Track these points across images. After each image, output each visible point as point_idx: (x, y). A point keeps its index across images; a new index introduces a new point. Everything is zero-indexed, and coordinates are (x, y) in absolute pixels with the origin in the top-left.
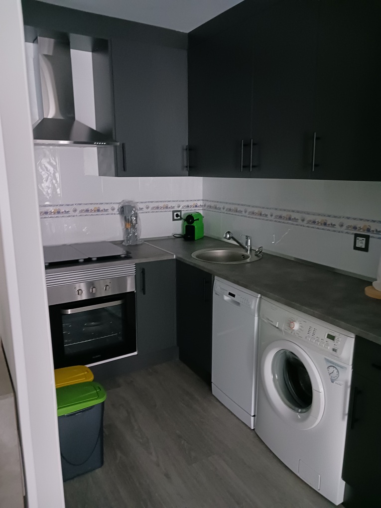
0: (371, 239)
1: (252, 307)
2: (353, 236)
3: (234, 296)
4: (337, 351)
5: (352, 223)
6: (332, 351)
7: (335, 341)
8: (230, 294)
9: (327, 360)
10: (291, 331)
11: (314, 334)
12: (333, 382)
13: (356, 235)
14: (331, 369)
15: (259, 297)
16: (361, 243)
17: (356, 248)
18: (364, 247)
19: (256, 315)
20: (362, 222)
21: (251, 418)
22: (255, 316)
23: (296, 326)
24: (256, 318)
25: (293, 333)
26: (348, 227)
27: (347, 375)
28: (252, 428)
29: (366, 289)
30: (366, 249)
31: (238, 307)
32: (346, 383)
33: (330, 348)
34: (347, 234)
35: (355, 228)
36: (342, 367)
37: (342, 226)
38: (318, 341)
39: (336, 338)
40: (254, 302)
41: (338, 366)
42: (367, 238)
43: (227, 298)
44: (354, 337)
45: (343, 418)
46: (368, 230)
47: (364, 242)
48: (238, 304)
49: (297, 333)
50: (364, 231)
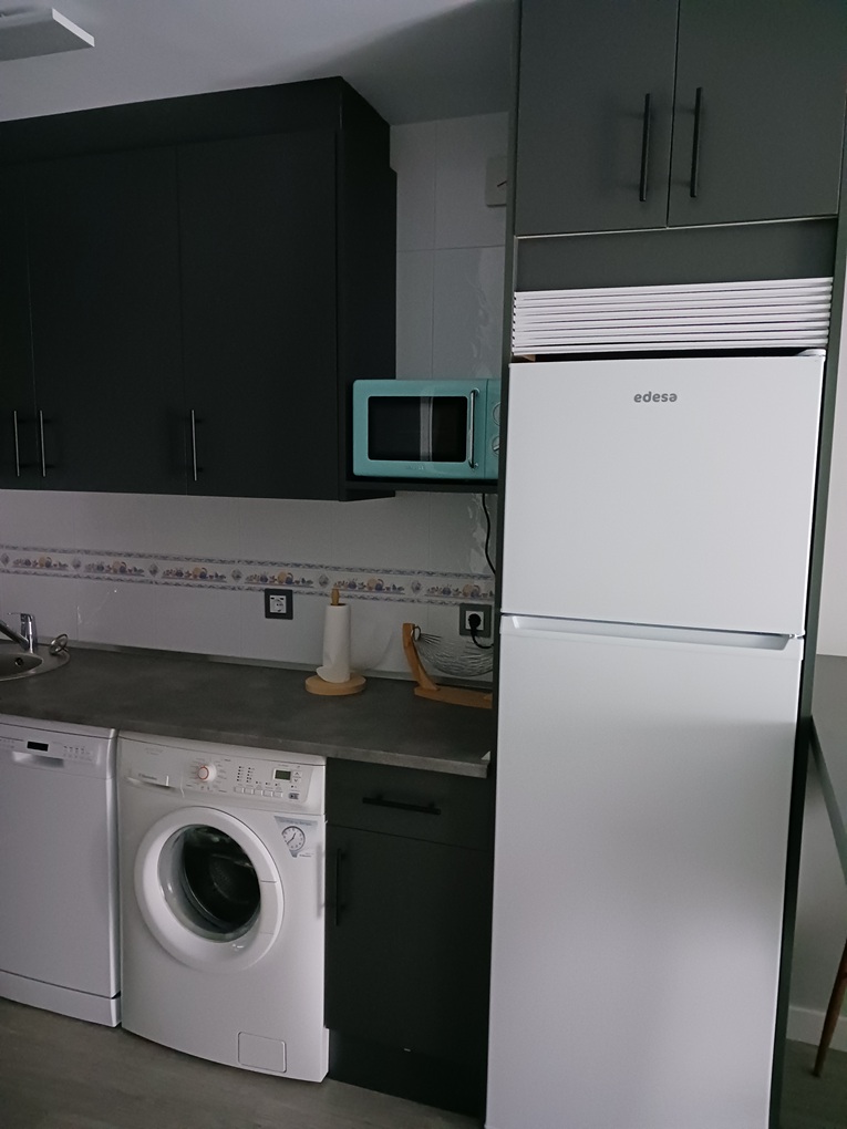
0: (294, 596)
1: (98, 762)
2: (263, 594)
3: (44, 747)
4: (299, 797)
5: (259, 571)
6: (288, 800)
7: (293, 778)
8: (32, 745)
9: (281, 820)
10: (202, 784)
11: (249, 779)
12: (295, 856)
13: (268, 593)
14: (290, 833)
15: (111, 736)
16: (278, 605)
17: (269, 615)
18: (284, 611)
19: (109, 776)
20: (276, 567)
21: (109, 1004)
22: (105, 779)
23: (212, 773)
24: (109, 782)
25: (205, 788)
26: (250, 579)
27: (318, 835)
28: (114, 1025)
29: (308, 682)
30: (289, 615)
31: (60, 769)
32: (319, 847)
33: (284, 796)
34: (249, 592)
35: (264, 579)
36: (308, 823)
37: (238, 577)
38: (259, 788)
39: (293, 774)
40: (100, 748)
41: (301, 822)
42: (289, 594)
43: (21, 756)
44: (324, 763)
45: (319, 914)
46: (289, 582)
47: (284, 602)
48: (58, 762)
49: (215, 786)
50: (281, 583)
